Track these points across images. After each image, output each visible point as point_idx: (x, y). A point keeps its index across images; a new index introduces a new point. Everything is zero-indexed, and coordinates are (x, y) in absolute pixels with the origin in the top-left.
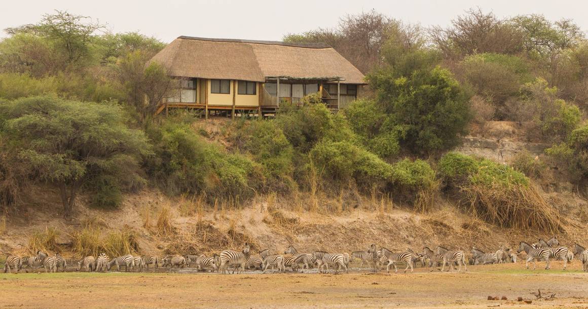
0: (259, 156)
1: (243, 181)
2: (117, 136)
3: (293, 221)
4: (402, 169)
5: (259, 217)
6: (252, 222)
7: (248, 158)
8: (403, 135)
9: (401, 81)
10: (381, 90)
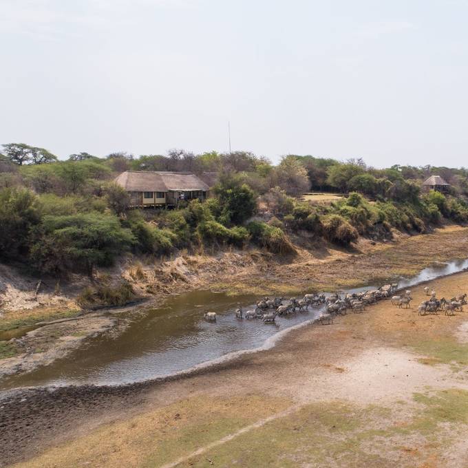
0: (174, 230)
1: (170, 244)
2: (121, 236)
3: (195, 262)
4: (234, 231)
5: (181, 263)
6: (179, 265)
7: (169, 232)
8: (232, 215)
9: (229, 191)
10: (220, 195)
